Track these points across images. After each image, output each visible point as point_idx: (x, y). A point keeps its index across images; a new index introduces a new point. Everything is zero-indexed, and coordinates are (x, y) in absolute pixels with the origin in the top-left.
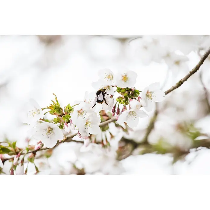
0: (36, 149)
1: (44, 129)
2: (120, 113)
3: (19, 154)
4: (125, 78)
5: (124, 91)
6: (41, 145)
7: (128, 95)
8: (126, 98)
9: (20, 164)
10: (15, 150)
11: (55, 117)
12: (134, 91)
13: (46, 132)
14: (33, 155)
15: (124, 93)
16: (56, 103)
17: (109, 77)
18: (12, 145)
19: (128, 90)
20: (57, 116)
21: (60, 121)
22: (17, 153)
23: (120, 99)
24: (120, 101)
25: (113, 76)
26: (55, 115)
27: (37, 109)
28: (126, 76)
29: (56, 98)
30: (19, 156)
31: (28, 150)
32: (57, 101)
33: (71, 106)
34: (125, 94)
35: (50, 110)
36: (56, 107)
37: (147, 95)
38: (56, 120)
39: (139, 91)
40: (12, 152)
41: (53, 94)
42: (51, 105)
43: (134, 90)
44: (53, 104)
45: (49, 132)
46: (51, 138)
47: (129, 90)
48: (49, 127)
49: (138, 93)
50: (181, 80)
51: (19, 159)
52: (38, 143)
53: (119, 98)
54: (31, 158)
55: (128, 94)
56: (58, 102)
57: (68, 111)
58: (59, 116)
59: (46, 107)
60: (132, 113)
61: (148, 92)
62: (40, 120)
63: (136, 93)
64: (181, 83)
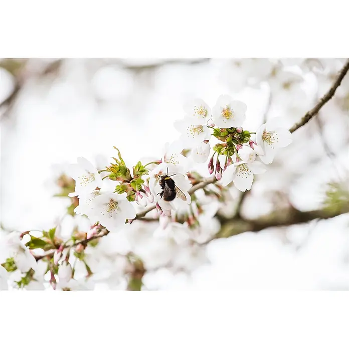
0: (89, 237)
1: (104, 204)
2: (222, 169)
3: (61, 248)
4: (227, 114)
5: (226, 133)
6: (98, 230)
7: (233, 140)
8: (230, 145)
9: (65, 263)
10: (54, 242)
11: (118, 183)
12: (241, 133)
13: (107, 207)
14: (82, 247)
15: (225, 137)
16: (120, 161)
17: (201, 112)
18: (48, 234)
19: (232, 132)
20: (122, 182)
21: (127, 190)
22: (57, 247)
23: (219, 147)
24: (220, 151)
25: (206, 111)
26: (118, 180)
27: (89, 173)
28: (228, 109)
29: (119, 154)
30: (62, 250)
31: (75, 240)
32: (121, 158)
33: (143, 165)
34: (228, 139)
35: (110, 173)
36: (120, 167)
37: (263, 138)
38: (120, 188)
39: (250, 132)
40: (49, 246)
41: (115, 147)
42: (112, 166)
43: (241, 131)
44: (115, 163)
45: (111, 208)
46: (115, 218)
47: (234, 133)
48: (112, 200)
49: (248, 136)
50: (309, 112)
51: (62, 255)
52: (92, 228)
53: (217, 146)
54: (79, 252)
55: (232, 138)
56: (122, 161)
57: (139, 173)
58: (125, 181)
59: (106, 169)
60: (243, 168)
61: (264, 133)
62: (96, 189)
63: (245, 135)
64: (308, 117)
